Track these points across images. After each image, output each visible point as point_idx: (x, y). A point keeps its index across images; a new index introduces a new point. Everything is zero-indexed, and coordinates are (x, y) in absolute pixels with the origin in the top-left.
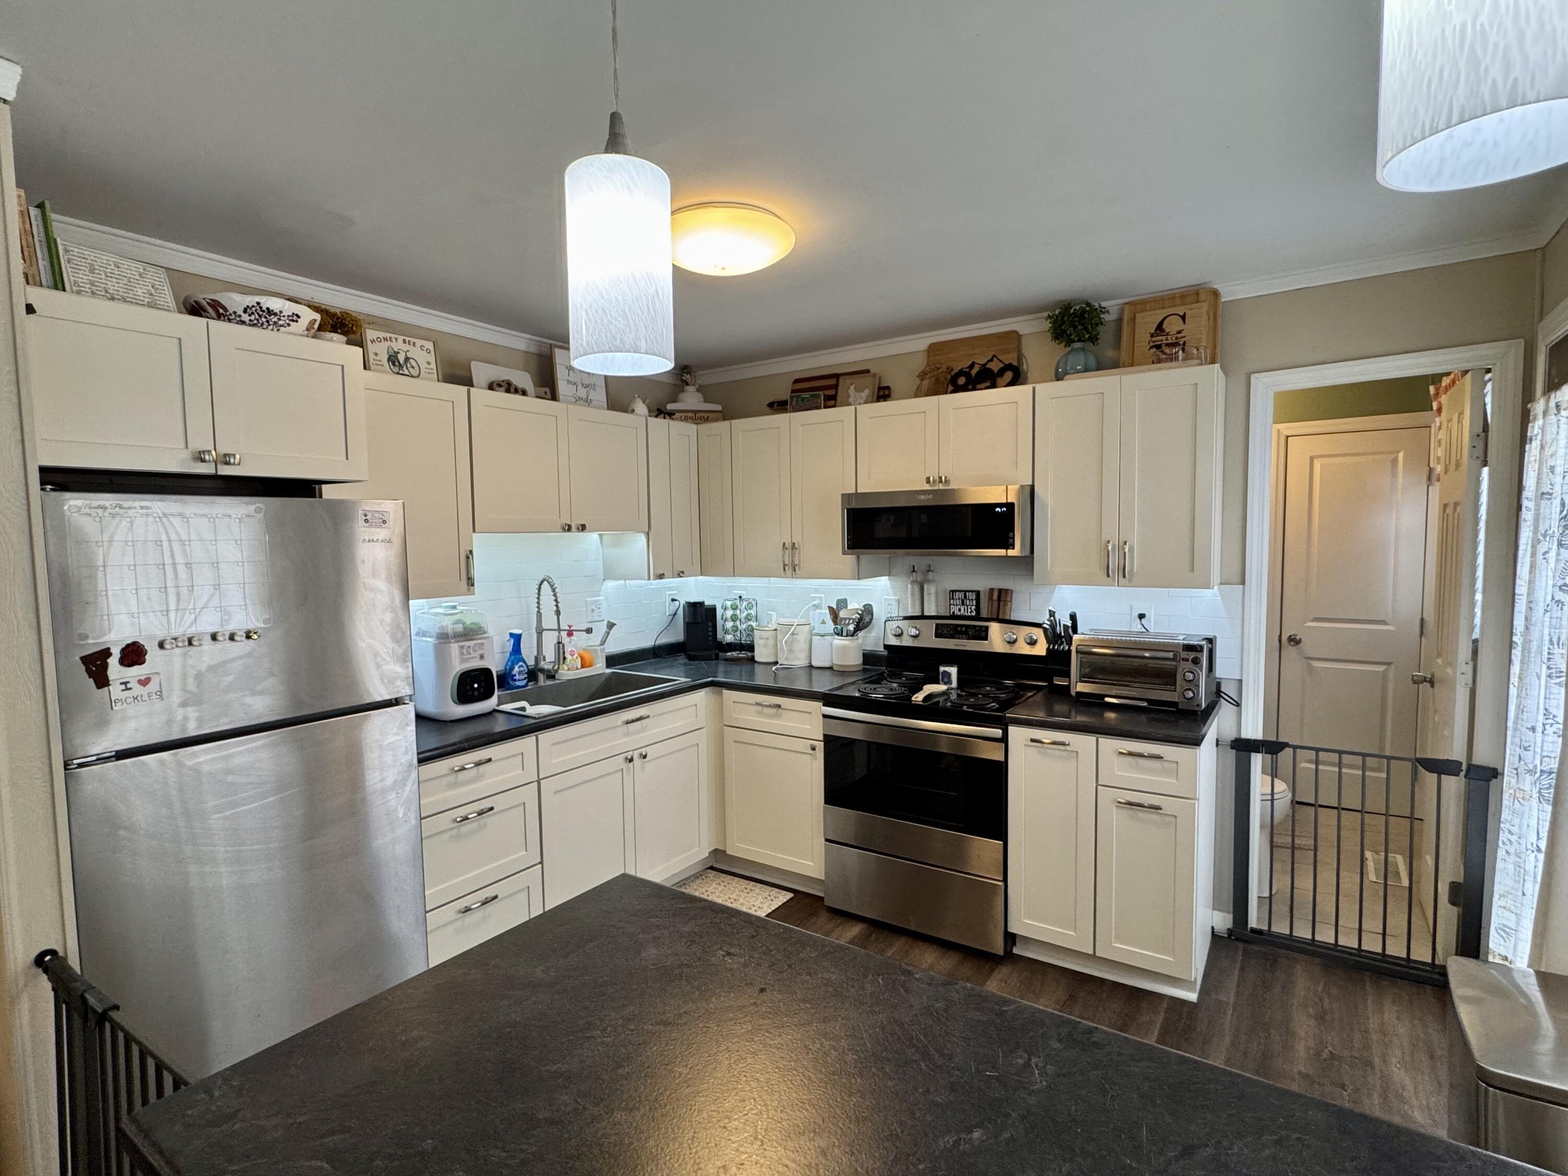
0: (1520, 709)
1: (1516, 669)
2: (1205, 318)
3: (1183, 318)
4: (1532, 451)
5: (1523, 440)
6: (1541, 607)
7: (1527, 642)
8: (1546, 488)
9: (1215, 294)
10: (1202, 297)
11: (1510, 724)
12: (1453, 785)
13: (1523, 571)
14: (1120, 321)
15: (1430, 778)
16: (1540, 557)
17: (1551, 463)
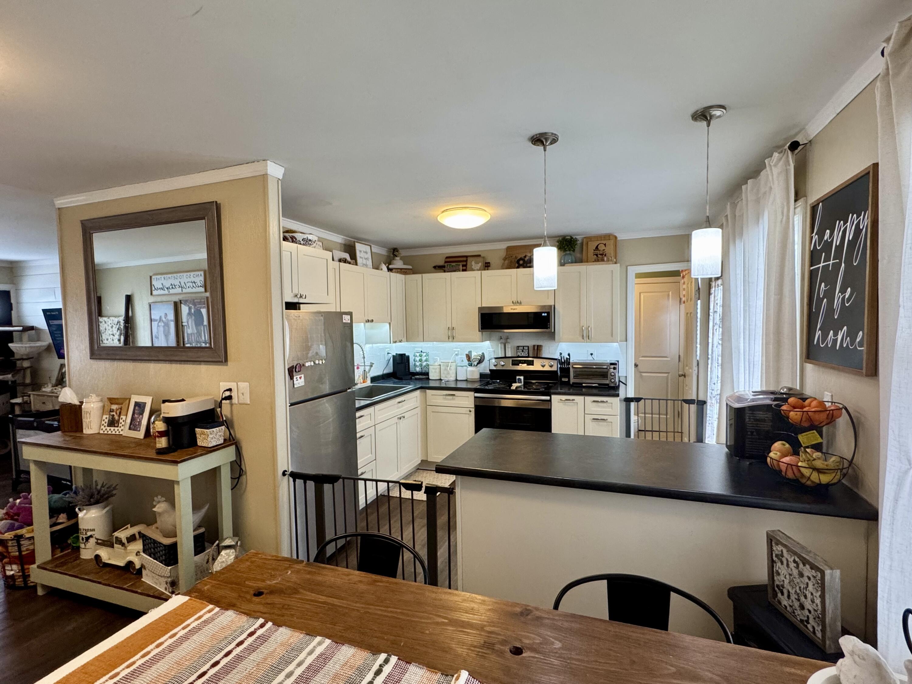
0: (711, 378)
1: (709, 366)
2: (612, 247)
3: (605, 245)
4: (712, 297)
5: (710, 294)
6: (715, 346)
7: (712, 357)
8: (715, 310)
9: (616, 237)
10: (611, 237)
11: (709, 384)
12: (693, 407)
13: (710, 335)
14: (582, 244)
15: (686, 406)
16: (715, 330)
17: (717, 302)
